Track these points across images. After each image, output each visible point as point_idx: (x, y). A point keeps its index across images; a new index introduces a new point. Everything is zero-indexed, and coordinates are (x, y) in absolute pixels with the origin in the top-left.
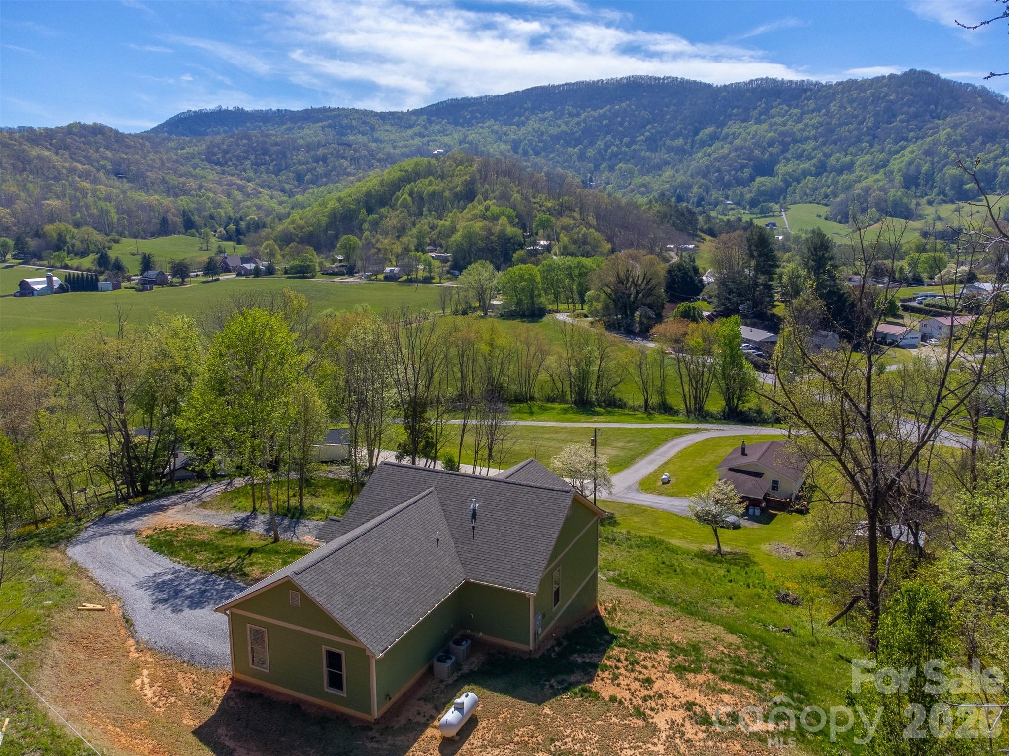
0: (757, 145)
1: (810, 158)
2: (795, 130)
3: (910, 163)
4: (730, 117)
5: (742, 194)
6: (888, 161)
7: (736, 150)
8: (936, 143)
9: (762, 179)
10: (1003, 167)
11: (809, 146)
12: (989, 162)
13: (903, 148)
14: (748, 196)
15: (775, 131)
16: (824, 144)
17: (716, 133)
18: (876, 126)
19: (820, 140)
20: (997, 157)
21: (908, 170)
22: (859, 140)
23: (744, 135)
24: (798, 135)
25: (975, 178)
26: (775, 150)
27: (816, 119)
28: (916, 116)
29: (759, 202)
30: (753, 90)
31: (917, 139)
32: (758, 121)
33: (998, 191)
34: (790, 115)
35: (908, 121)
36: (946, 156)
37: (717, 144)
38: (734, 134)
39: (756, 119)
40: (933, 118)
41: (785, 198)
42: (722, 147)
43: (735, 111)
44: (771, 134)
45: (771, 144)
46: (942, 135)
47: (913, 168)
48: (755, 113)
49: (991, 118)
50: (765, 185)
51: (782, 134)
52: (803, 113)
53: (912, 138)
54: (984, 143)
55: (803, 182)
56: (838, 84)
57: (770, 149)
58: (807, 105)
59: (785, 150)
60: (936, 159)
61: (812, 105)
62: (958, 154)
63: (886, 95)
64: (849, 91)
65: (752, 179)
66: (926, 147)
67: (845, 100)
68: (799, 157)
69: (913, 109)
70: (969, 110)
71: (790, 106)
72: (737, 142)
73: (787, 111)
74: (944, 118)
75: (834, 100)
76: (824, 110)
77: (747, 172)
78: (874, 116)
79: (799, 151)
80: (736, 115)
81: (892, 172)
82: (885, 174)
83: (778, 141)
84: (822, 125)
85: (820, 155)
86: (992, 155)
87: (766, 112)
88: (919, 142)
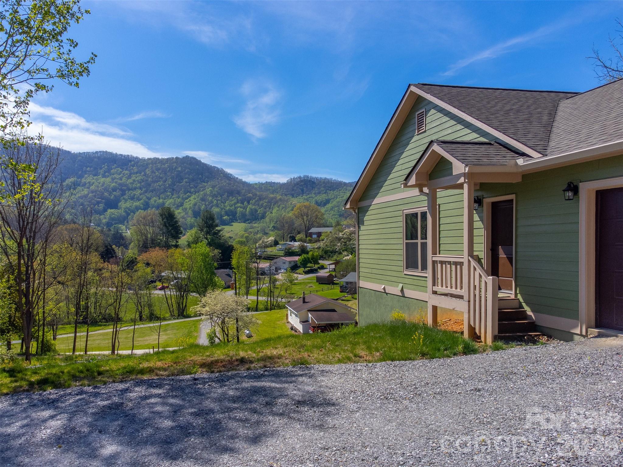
0: (106, 190)
1: (139, 200)
2: (128, 183)
3: (195, 205)
4: (85, 172)
5: (100, 219)
6: (183, 203)
7: (92, 192)
8: (205, 195)
9: (112, 210)
10: (239, 208)
11: (138, 192)
12: (232, 206)
13: (190, 197)
14: (104, 221)
15: (116, 182)
16: (146, 192)
17: (77, 181)
18: (173, 184)
19: (144, 189)
20: (235, 204)
21: (194, 208)
22: (165, 191)
23: (96, 184)
24: (130, 186)
25: (227, 214)
26: (118, 193)
27: (139, 177)
28: (193, 180)
29: (112, 225)
30: (99, 158)
31: (196, 192)
32: (104, 176)
33: (239, 221)
34: (123, 174)
35: (190, 183)
36: (212, 202)
37: (79, 188)
38: (89, 183)
39: (102, 175)
40: (202, 182)
41: (128, 222)
42: (83, 190)
43: (88, 169)
44: (114, 184)
45: (114, 190)
46: (208, 190)
47: (197, 207)
48: (102, 171)
49: (229, 184)
50: (114, 214)
51: (120, 184)
52: (131, 174)
53: (193, 192)
54: (228, 196)
55: (137, 213)
56: (149, 159)
57: (114, 193)
58: (133, 169)
59: (123, 194)
60: (207, 203)
61: (135, 169)
62: (217, 201)
63: (176, 168)
64: (156, 163)
65: (105, 210)
66: (201, 196)
67: (154, 168)
68: (132, 198)
69: (191, 177)
70: (218, 179)
71: (122, 169)
72: (92, 188)
73: (121, 172)
74: (207, 183)
75: (148, 168)
76: (143, 173)
77: (101, 206)
78: (171, 178)
79: (132, 195)
80: (89, 172)
81: (186, 209)
82: (183, 210)
83: (118, 189)
84: (143, 182)
85: (145, 198)
86: (233, 202)
87: (109, 170)
88: (197, 194)
